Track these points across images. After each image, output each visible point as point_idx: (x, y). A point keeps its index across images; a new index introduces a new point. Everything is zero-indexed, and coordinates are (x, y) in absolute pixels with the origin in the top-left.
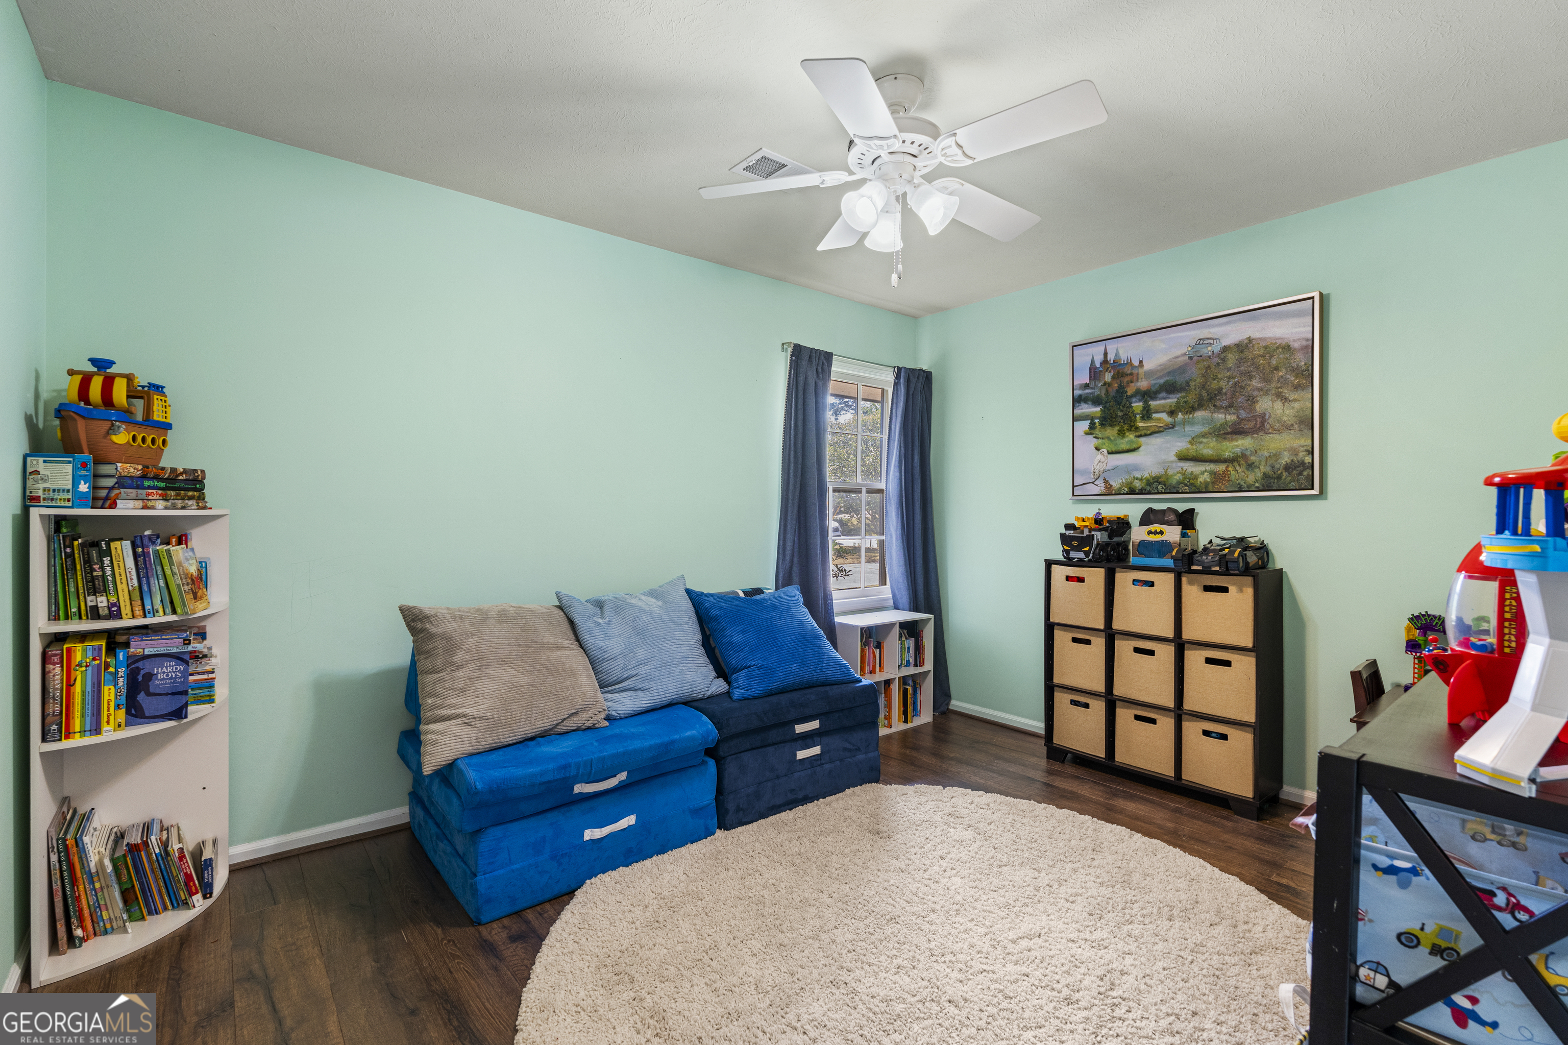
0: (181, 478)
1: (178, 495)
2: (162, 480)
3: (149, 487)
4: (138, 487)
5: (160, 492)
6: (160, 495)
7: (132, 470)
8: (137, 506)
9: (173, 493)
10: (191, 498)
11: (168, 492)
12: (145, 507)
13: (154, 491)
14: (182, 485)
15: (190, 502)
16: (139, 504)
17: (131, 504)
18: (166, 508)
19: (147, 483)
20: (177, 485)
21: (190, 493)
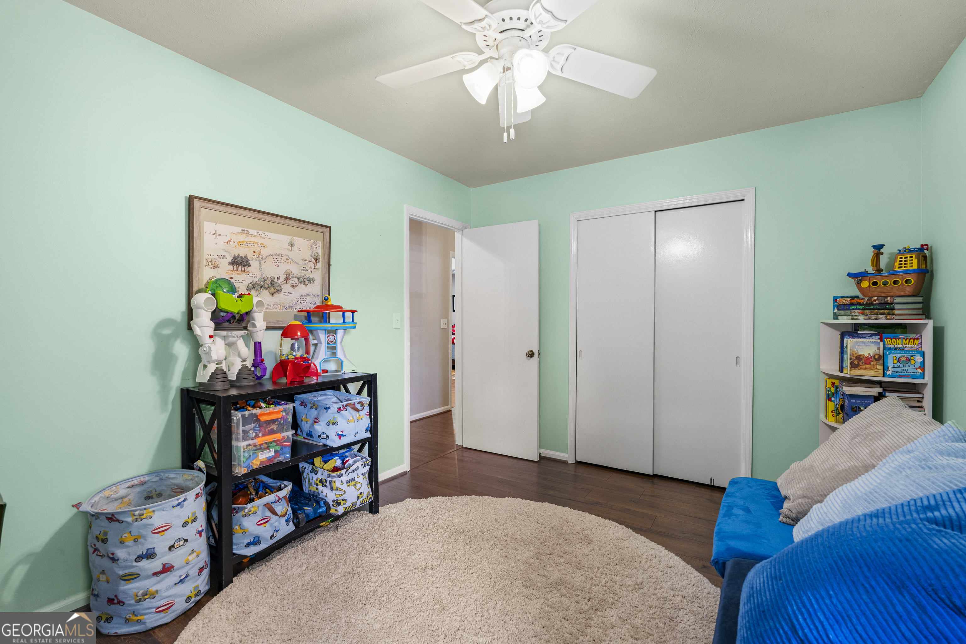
0: (875, 303)
1: (872, 312)
2: (863, 305)
3: (853, 309)
4: (847, 309)
5: (859, 311)
6: (859, 313)
7: (844, 301)
8: (848, 319)
9: (868, 311)
10: (882, 314)
11: (865, 311)
12: (853, 319)
13: (856, 311)
14: (875, 307)
15: (880, 316)
16: (850, 317)
17: (845, 317)
18: (865, 319)
19: (852, 308)
20: (872, 307)
21: (882, 311)
